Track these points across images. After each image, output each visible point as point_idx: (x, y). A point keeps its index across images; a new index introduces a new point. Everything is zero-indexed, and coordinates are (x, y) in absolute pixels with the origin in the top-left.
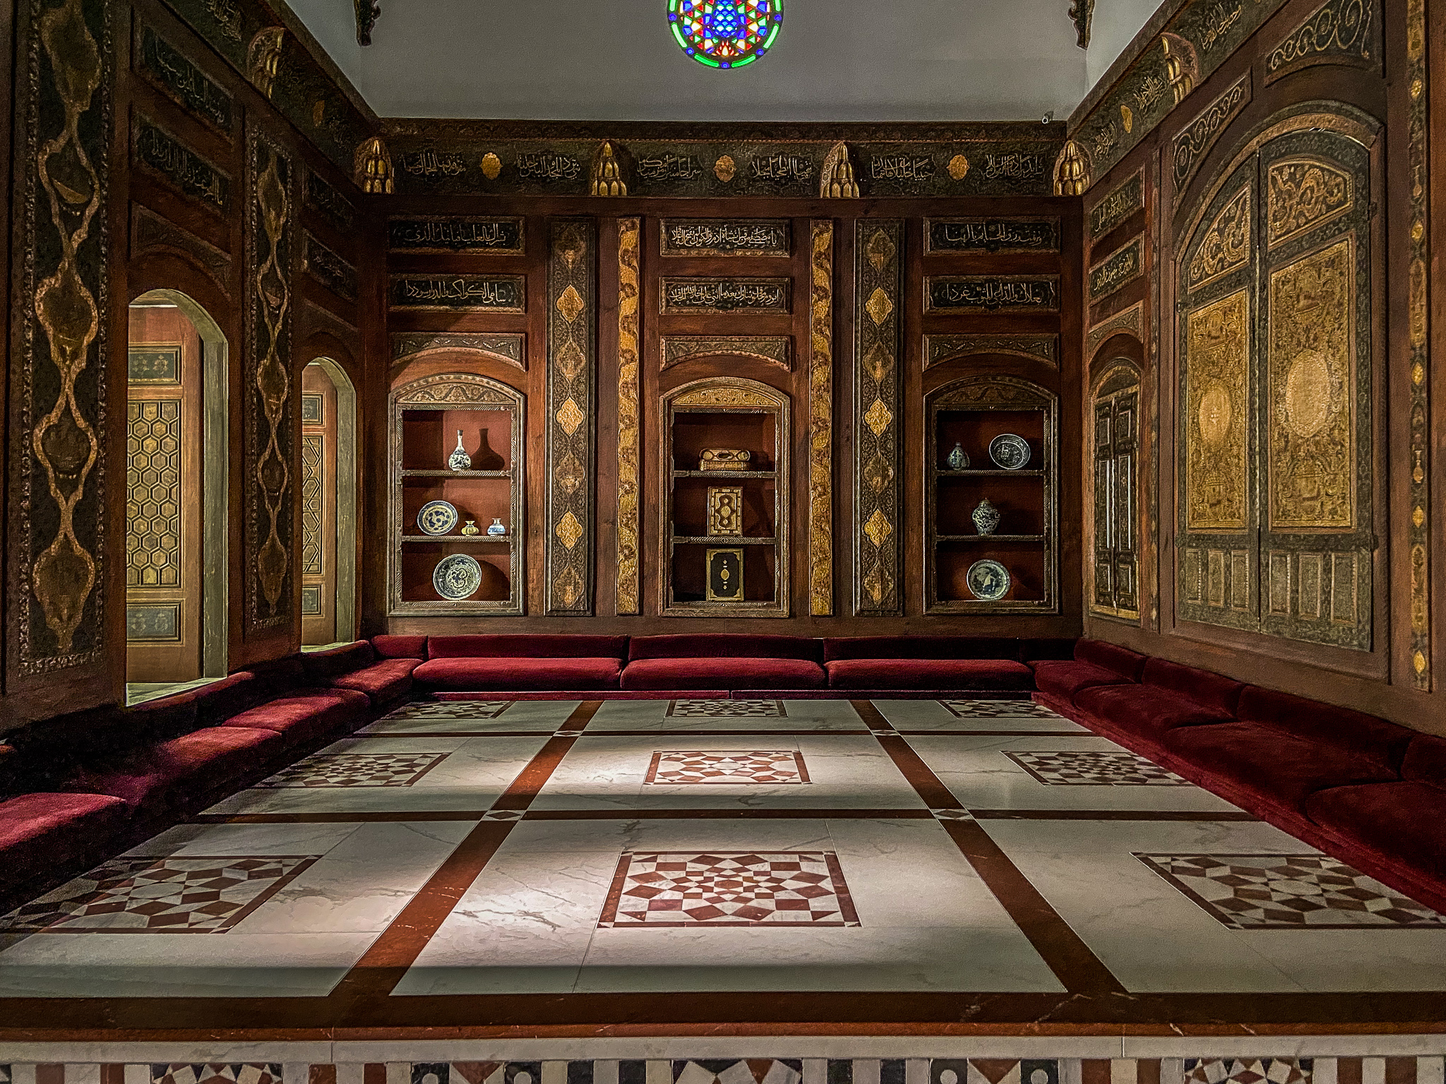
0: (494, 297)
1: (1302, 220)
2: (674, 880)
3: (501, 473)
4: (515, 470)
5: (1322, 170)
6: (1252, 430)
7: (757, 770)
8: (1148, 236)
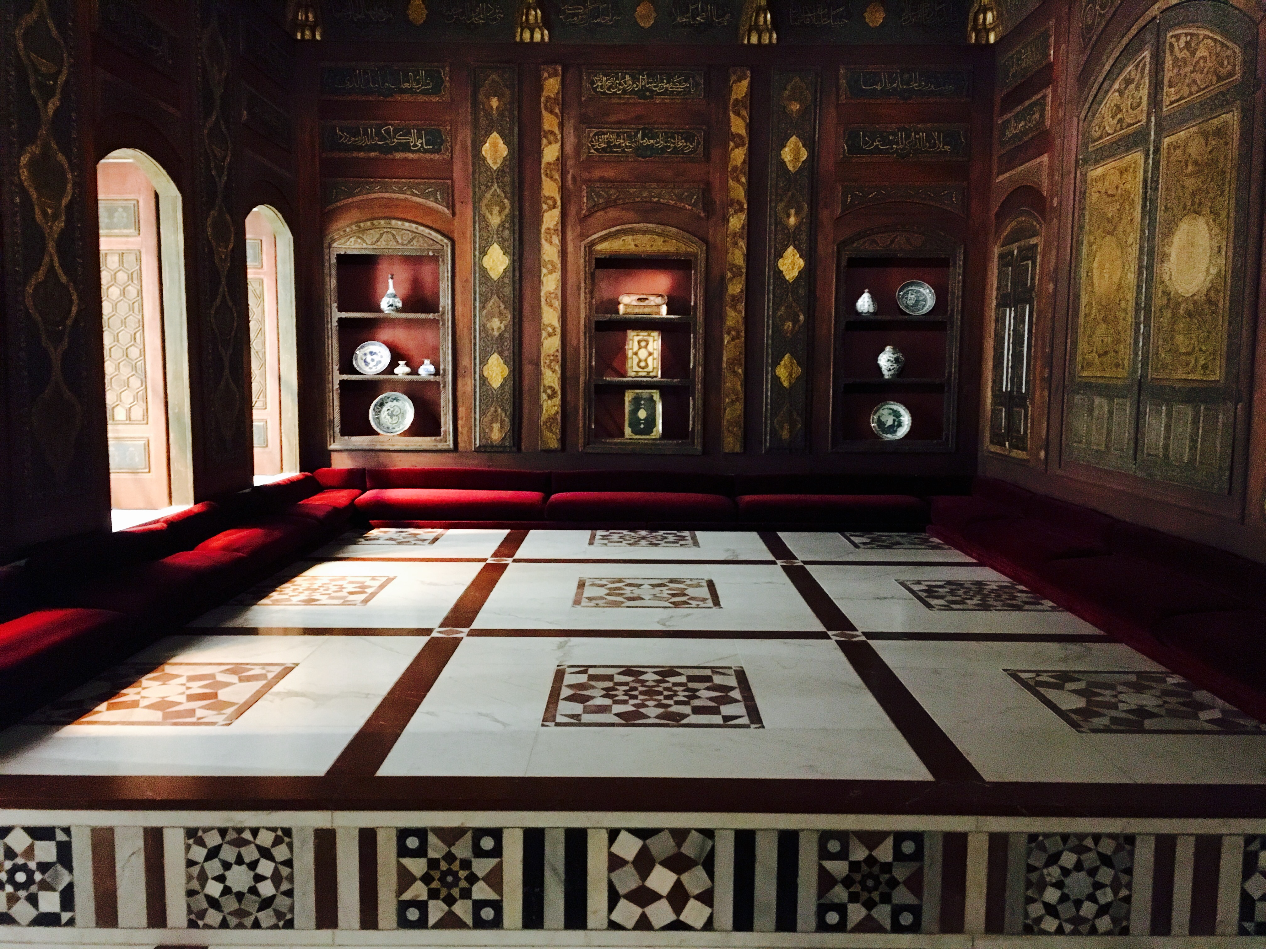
0: (422, 144)
1: (1194, 88)
2: (603, 689)
3: (431, 316)
4: (443, 313)
5: (1215, 40)
6: (1139, 287)
7: (674, 595)
8: (1055, 91)
